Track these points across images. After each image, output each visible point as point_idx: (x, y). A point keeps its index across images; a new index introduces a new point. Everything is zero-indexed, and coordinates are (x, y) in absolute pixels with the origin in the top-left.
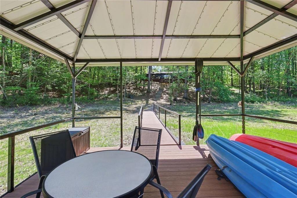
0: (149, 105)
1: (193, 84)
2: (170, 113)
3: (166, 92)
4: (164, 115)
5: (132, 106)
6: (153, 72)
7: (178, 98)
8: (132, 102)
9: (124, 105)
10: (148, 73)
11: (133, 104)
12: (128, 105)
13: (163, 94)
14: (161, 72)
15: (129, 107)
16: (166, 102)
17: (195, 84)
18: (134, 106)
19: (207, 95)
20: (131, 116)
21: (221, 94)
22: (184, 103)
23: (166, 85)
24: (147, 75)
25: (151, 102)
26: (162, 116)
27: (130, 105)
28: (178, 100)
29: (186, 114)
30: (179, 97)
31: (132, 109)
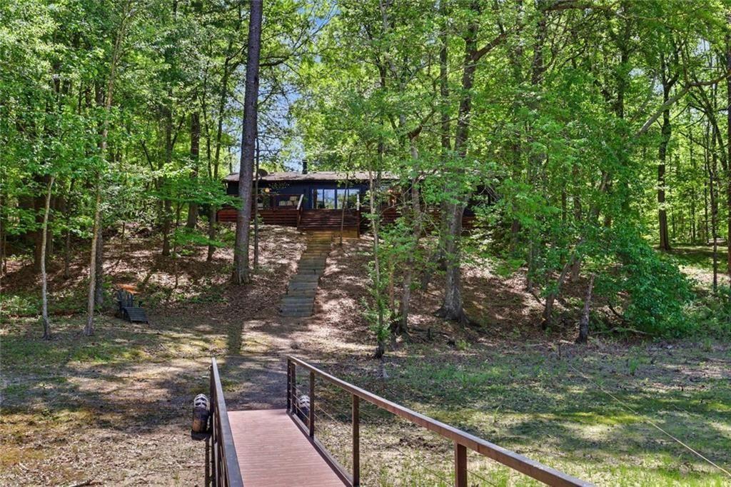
0: (248, 365)
1: (483, 238)
2: (387, 417)
3: (338, 285)
4: (349, 429)
5: (139, 375)
6: (263, 173)
7: (414, 319)
8: (141, 341)
9: (86, 366)
10: (236, 178)
11: (149, 361)
12: (114, 366)
13: (324, 294)
14: (305, 172)
15: (120, 380)
16: (348, 341)
17: (490, 241)
18: (154, 372)
19: (562, 301)
20: (133, 450)
21: (646, 291)
22: (451, 343)
23: (341, 245)
24: (233, 187)
25: (256, 343)
26: (336, 433)
27: (121, 367)
28: (415, 329)
29: (495, 424)
30: (415, 312)
31: (138, 395)
